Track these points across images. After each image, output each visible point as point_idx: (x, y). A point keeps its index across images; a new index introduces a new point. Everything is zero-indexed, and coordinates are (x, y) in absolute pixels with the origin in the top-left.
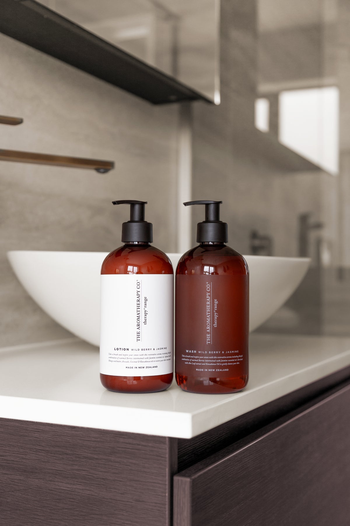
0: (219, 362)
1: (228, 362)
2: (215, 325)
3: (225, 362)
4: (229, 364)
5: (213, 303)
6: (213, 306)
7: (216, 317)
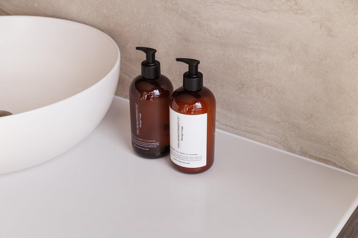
0: (143, 145)
1: (148, 146)
2: (140, 126)
3: (146, 146)
4: (149, 147)
5: (139, 115)
6: (139, 117)
7: (141, 122)
